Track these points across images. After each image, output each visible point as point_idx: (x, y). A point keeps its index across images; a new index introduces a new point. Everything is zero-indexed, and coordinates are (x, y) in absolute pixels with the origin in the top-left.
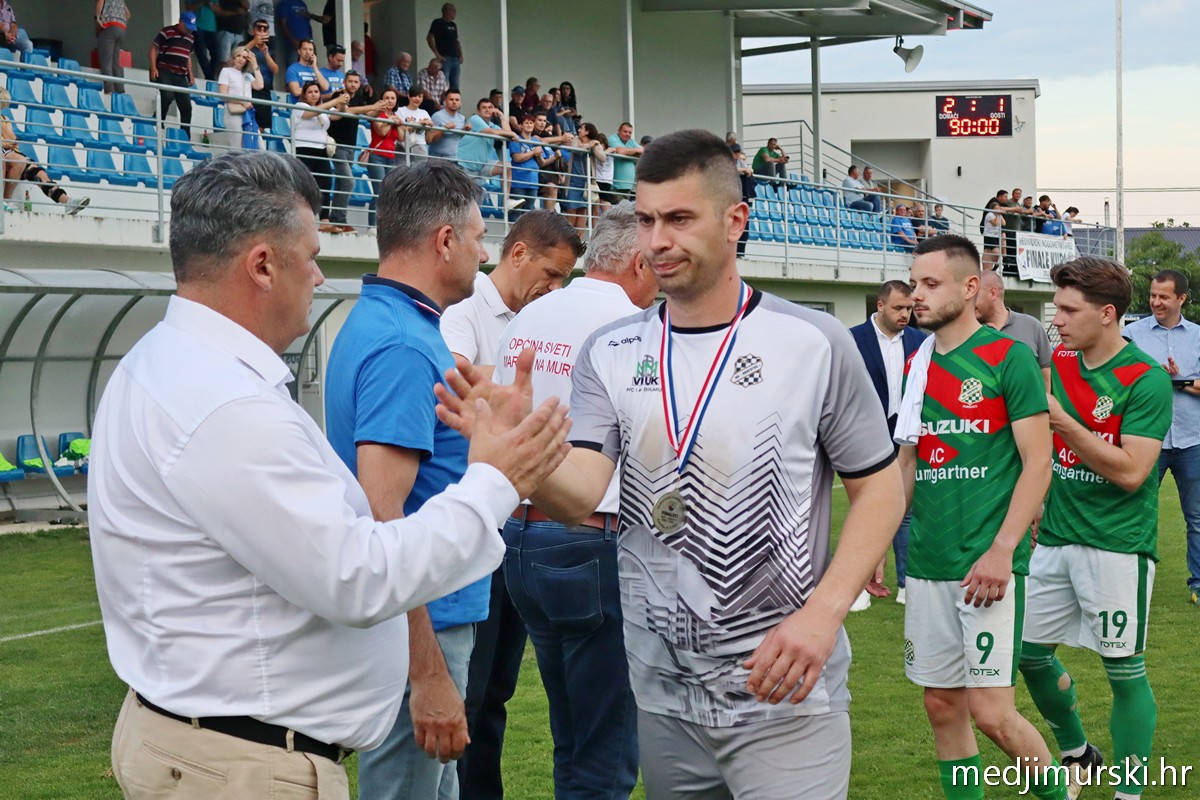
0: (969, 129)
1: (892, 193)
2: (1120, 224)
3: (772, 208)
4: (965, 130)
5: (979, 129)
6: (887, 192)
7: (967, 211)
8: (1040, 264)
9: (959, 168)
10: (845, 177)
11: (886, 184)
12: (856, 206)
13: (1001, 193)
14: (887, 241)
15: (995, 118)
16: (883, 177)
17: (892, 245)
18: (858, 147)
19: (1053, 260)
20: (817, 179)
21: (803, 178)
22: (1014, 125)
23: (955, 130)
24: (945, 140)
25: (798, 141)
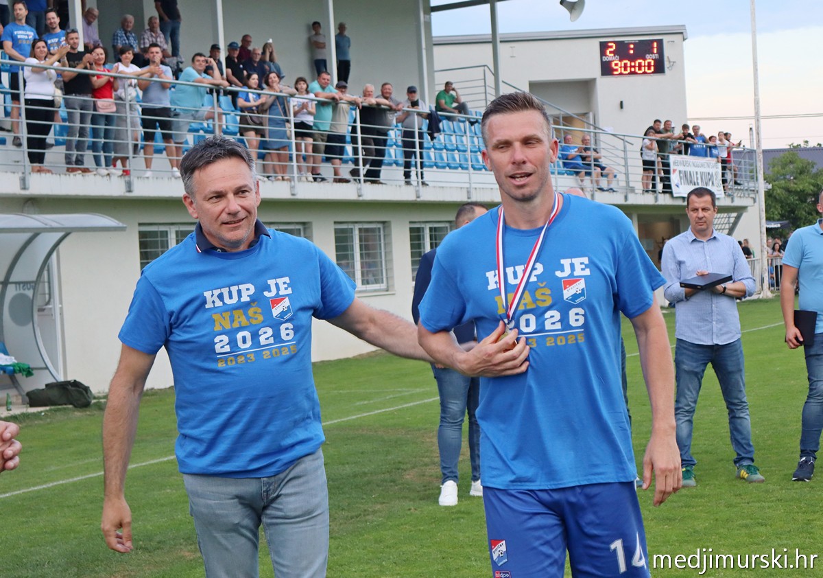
0: (629, 69)
1: (564, 125)
2: (758, 146)
3: (458, 140)
4: (625, 70)
5: (637, 68)
6: (559, 125)
7: (626, 138)
8: (691, 182)
9: (621, 102)
11: (558, 118)
13: (657, 121)
14: (559, 166)
15: (650, 59)
16: (556, 112)
17: (563, 169)
18: (535, 86)
19: (702, 178)
22: (666, 64)
23: (616, 70)
24: (608, 79)
25: (482, 83)
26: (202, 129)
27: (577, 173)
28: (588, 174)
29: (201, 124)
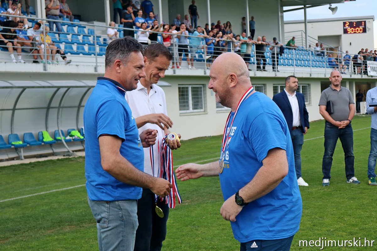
0: (353, 31)
4: (352, 31)
5: (356, 31)
6: (328, 51)
8: (375, 70)
9: (351, 43)
10: (315, 46)
11: (328, 48)
12: (318, 55)
13: (363, 49)
15: (361, 28)
16: (327, 47)
17: (329, 66)
18: (320, 38)
20: (306, 47)
21: (302, 47)
22: (367, 29)
23: (349, 32)
24: (346, 35)
25: (301, 36)
26: (202, 52)
27: (334, 67)
28: (338, 68)
29: (201, 51)
